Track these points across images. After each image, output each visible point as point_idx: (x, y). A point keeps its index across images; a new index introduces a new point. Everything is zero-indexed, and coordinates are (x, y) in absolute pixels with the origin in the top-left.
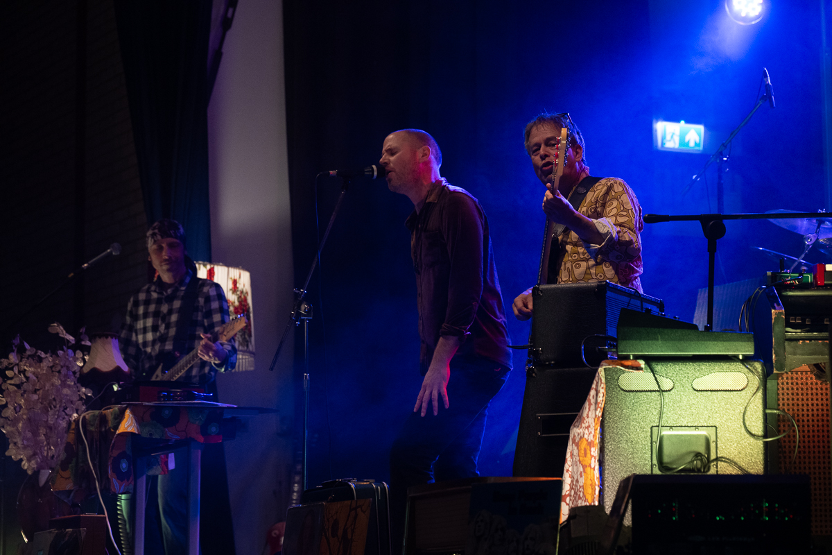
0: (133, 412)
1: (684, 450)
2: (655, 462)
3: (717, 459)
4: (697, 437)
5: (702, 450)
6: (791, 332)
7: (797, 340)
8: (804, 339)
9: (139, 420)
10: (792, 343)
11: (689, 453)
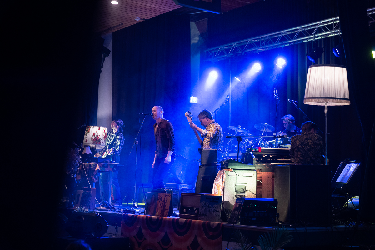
0: (99, 165)
1: (240, 188)
2: (235, 190)
3: (247, 190)
4: (243, 186)
5: (244, 188)
6: (257, 162)
7: (258, 164)
8: (259, 164)
9: (100, 167)
10: (257, 165)
11: (241, 189)
